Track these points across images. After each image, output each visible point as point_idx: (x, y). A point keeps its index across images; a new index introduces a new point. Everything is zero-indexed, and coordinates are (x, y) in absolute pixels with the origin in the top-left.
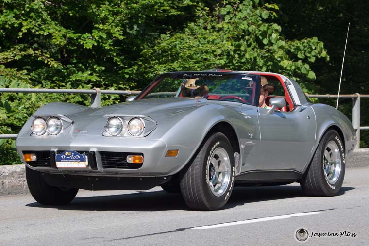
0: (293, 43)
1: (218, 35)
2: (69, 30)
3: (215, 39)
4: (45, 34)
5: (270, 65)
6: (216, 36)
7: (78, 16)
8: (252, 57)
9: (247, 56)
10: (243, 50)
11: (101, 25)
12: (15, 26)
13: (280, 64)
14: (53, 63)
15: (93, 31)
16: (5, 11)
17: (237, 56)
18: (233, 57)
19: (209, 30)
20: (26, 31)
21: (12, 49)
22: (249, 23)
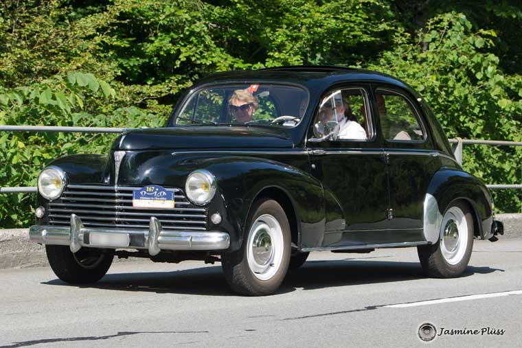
0: (513, 78)
1: (420, 67)
2: (237, 59)
3: (417, 73)
4: (208, 64)
5: (484, 105)
6: (418, 69)
7: (248, 41)
8: (462, 95)
9: (456, 93)
10: (451, 86)
11: (277, 53)
12: (172, 52)
13: (496, 104)
14: (217, 99)
15: (267, 60)
16: (159, 34)
17: (443, 93)
18: (439, 95)
19: (409, 61)
20: (185, 59)
21: (167, 81)
22: (459, 53)
